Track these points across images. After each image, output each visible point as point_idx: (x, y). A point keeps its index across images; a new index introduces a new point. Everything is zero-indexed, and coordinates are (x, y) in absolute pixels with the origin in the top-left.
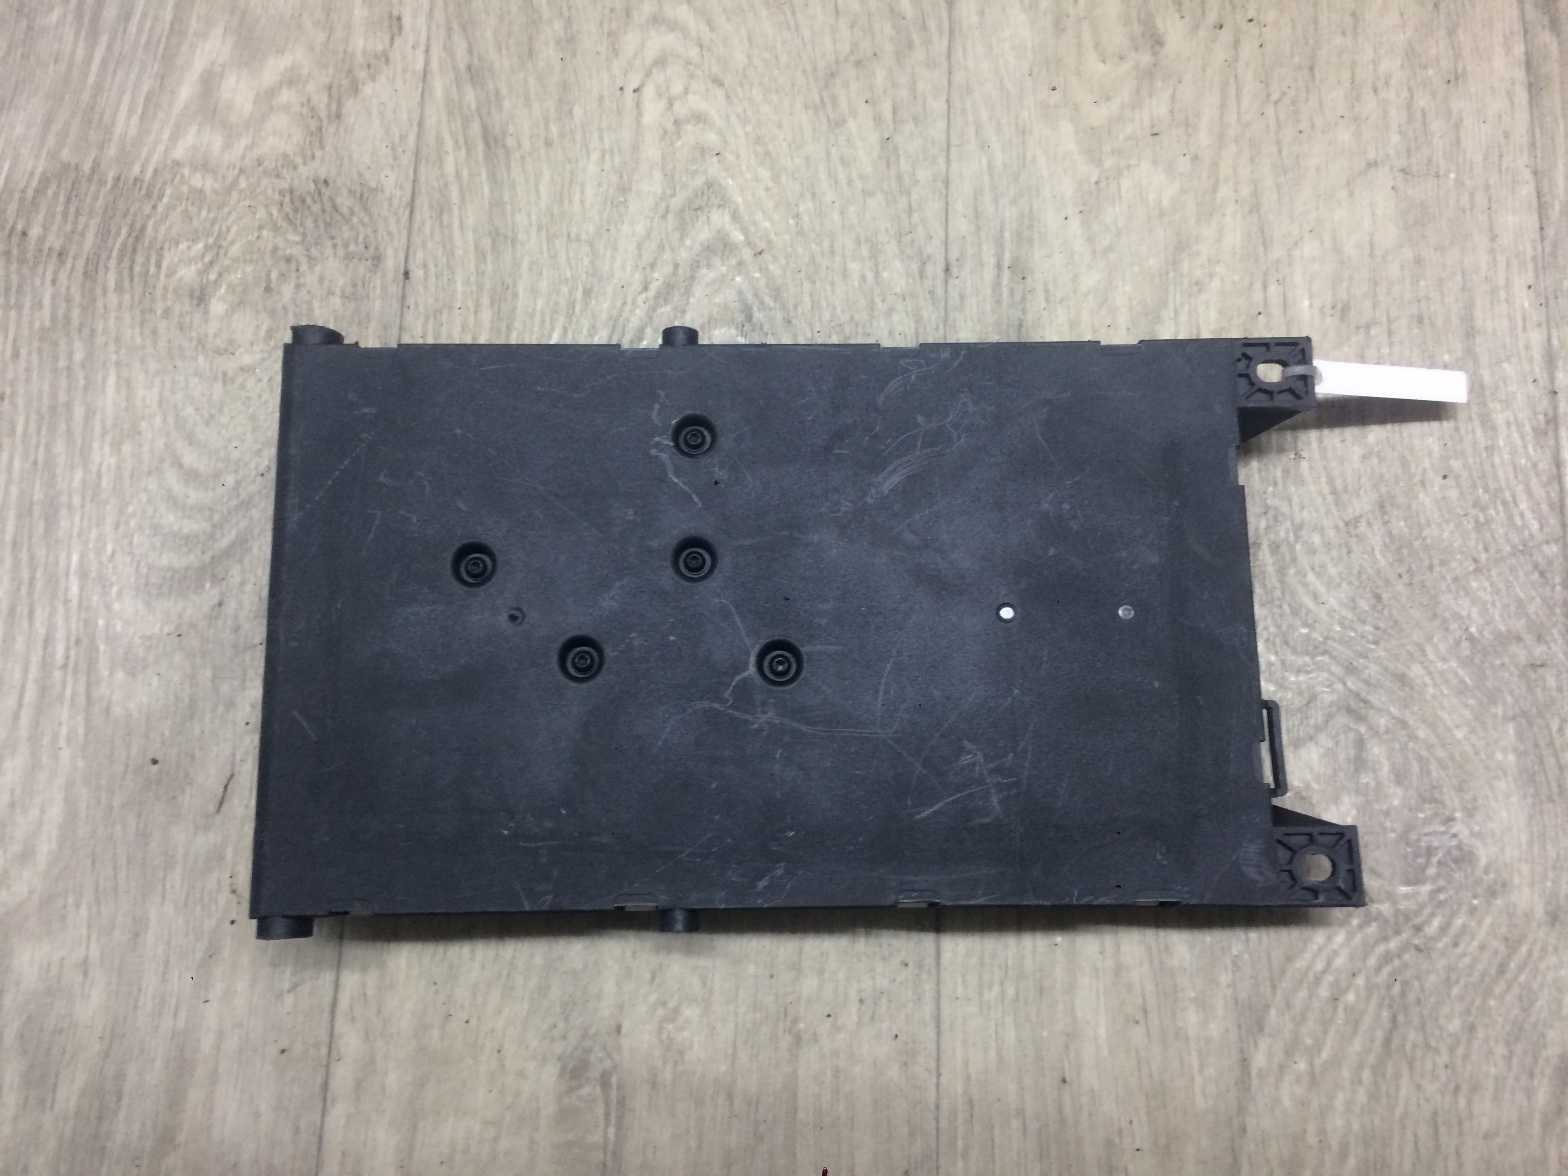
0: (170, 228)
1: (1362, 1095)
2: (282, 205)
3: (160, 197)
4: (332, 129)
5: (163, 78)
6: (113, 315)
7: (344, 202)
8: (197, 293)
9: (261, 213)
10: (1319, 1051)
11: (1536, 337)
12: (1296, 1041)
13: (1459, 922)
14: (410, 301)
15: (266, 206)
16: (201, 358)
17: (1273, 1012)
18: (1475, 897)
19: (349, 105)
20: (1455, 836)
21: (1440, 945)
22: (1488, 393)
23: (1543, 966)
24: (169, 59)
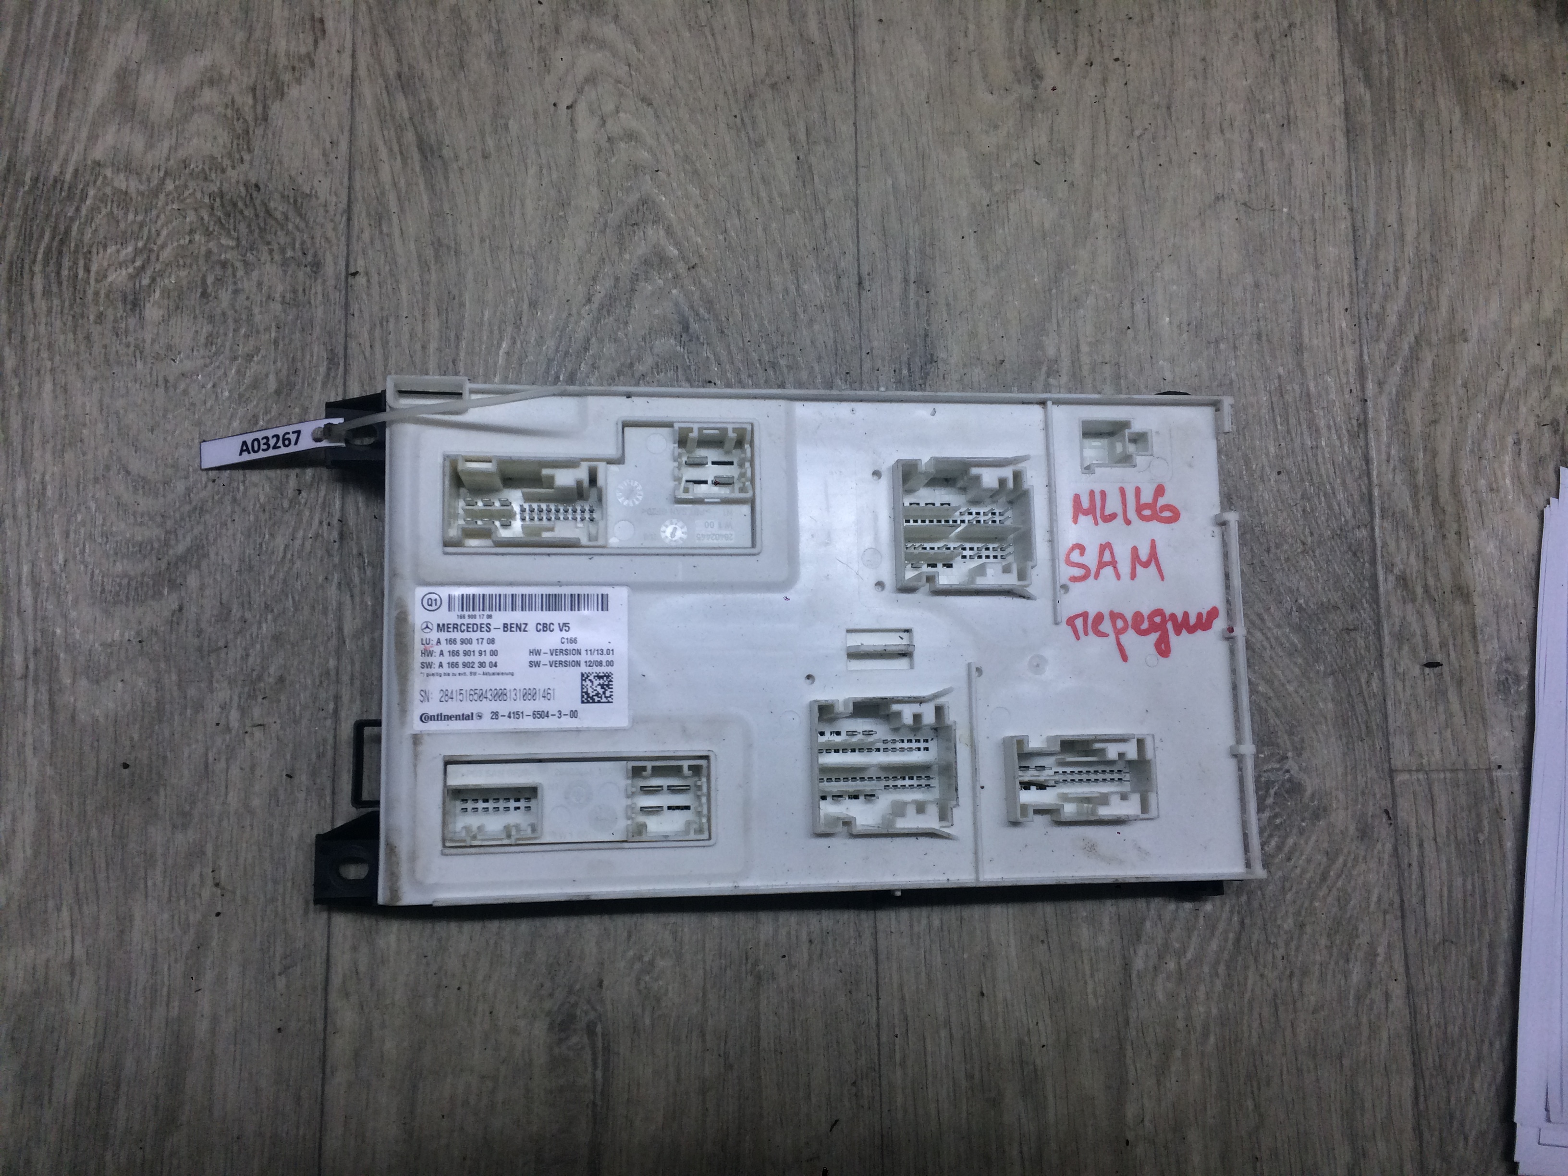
0: (96, 230)
1: (1219, 986)
2: (213, 209)
3: (83, 198)
4: (259, 132)
5: (75, 75)
6: (44, 320)
7: (278, 207)
8: (131, 298)
9: (191, 217)
10: (1185, 952)
11: (1351, 353)
12: (1166, 945)
13: (1290, 841)
14: (355, 307)
15: (196, 210)
16: (140, 365)
17: (1148, 924)
18: (1303, 821)
19: (275, 108)
20: (1288, 771)
21: (1277, 860)
22: (1313, 401)
23: (1355, 873)
24: (80, 53)
